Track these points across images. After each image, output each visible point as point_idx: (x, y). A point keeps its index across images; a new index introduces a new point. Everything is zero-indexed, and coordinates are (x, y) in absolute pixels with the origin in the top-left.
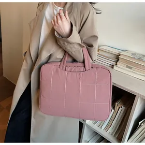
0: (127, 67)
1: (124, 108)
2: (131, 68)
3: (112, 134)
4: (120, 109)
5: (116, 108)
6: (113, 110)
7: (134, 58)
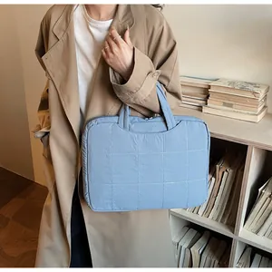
0: (225, 104)
1: (231, 171)
2: (231, 106)
3: (217, 220)
4: (225, 173)
5: (219, 173)
6: (213, 179)
7: (233, 89)
